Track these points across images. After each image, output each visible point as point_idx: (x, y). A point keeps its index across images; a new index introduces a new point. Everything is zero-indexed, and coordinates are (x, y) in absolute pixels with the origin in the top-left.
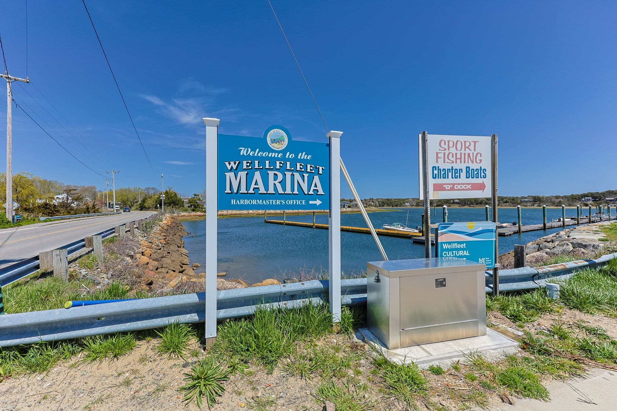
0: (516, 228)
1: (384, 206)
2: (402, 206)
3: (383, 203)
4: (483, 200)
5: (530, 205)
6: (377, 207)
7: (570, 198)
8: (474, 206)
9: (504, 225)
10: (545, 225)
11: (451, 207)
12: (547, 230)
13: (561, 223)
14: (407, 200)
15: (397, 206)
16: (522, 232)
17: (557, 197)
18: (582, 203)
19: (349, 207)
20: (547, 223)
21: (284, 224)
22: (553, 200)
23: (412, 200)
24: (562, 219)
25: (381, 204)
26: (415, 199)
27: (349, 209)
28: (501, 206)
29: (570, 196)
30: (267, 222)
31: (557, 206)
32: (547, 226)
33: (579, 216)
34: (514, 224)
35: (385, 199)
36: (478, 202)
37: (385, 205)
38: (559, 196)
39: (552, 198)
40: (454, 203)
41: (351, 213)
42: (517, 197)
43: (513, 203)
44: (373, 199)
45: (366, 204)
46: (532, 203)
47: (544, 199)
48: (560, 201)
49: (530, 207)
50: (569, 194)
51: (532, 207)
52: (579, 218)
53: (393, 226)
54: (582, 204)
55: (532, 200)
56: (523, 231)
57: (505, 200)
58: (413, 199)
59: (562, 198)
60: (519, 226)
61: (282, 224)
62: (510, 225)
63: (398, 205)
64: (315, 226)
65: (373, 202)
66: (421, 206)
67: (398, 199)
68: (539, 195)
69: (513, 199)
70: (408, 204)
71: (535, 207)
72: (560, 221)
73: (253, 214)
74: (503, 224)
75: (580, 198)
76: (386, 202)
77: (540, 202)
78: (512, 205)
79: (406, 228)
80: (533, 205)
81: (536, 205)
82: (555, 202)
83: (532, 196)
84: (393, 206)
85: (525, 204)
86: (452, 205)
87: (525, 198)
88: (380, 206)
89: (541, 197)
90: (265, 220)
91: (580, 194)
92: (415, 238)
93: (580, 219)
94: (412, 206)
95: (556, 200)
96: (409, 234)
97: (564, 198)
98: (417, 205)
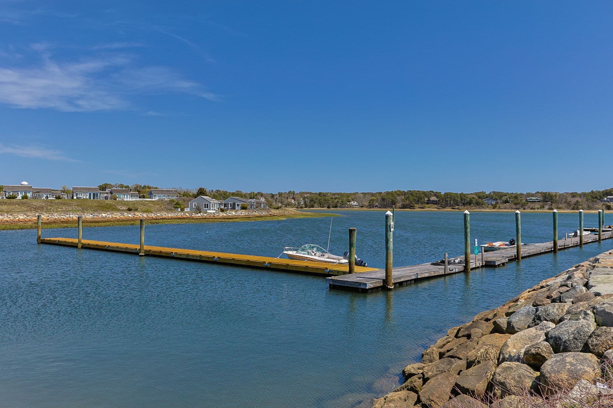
0: (512, 252)
1: (313, 206)
2: (345, 207)
3: (312, 200)
4: (473, 198)
5: (539, 207)
6: (301, 208)
7: (590, 197)
8: (460, 207)
9: (497, 244)
10: (555, 244)
11: (425, 209)
12: (558, 253)
13: (577, 239)
14: (353, 196)
15: (336, 207)
16: (523, 258)
17: (574, 195)
18: (603, 204)
19: (244, 208)
20: (559, 239)
21: (80, 246)
22: (569, 199)
23: (362, 195)
24: (578, 232)
25: (308, 203)
26: (367, 193)
27: (244, 213)
28: (499, 208)
29: (590, 193)
30: (44, 242)
31: (573, 209)
32: (558, 245)
33: (601, 227)
34: (512, 243)
35: (316, 194)
36: (466, 202)
37: (315, 205)
38: (576, 193)
39: (567, 196)
40: (429, 202)
41: (246, 220)
42: (521, 194)
43: (516, 204)
44: (294, 193)
45: (282, 203)
46: (541, 203)
47: (557, 198)
48: (577, 201)
49: (539, 210)
50: (588, 191)
51: (541, 211)
52: (602, 229)
53: (303, 250)
54: (604, 206)
55: (541, 199)
56: (523, 255)
57: (504, 198)
58: (365, 194)
59: (580, 195)
60: (518, 246)
61: (74, 246)
62: (506, 245)
63: (339, 205)
64: (146, 251)
65: (293, 198)
66: (376, 206)
67: (338, 194)
68: (550, 192)
69: (516, 197)
70: (356, 203)
71: (546, 210)
72: (575, 235)
73: (25, 221)
74: (494, 244)
75: (601, 198)
76: (316, 199)
77: (552, 202)
78: (514, 207)
79: (326, 255)
80: (542, 207)
81: (547, 207)
82: (571, 203)
83: (541, 193)
84: (329, 207)
85: (532, 205)
86: (427, 206)
87: (532, 195)
88: (306, 207)
89: (554, 194)
90: (39, 237)
91: (601, 190)
92: (333, 277)
93: (603, 231)
94: (362, 207)
95: (572, 199)
96: (327, 269)
97: (582, 196)
98: (370, 206)
